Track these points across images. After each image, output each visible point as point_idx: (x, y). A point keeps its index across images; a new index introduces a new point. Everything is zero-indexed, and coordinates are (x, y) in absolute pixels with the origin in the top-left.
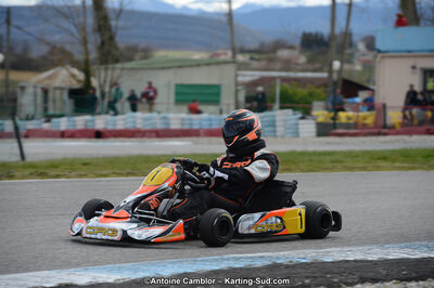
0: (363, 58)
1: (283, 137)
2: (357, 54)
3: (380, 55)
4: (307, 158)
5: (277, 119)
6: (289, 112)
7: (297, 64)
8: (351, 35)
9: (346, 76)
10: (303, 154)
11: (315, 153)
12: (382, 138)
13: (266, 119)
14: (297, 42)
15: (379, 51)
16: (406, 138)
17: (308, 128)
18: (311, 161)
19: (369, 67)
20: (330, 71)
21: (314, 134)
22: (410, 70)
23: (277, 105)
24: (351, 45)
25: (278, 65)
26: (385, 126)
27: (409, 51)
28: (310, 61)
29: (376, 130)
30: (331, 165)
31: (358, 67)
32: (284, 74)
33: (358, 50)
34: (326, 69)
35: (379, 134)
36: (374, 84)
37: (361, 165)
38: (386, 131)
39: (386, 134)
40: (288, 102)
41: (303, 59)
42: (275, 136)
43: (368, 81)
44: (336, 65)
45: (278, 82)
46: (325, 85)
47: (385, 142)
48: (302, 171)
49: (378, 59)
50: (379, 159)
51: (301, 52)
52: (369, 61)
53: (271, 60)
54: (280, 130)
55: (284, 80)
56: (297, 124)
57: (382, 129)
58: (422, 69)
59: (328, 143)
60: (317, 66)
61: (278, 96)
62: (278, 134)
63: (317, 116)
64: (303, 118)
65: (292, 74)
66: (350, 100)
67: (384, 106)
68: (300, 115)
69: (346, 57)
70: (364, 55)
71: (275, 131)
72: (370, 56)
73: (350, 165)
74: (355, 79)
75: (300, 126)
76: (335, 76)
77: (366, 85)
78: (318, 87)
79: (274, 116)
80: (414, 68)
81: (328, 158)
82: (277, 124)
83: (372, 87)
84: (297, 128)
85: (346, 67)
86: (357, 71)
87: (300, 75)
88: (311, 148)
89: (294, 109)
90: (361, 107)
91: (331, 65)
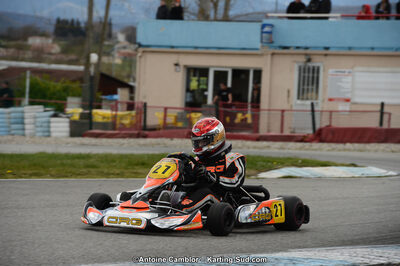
0: (123, 51)
1: (33, 136)
2: (117, 46)
3: (141, 49)
4: (59, 162)
5: (26, 115)
6: (40, 108)
7: (51, 54)
8: (110, 24)
9: (104, 70)
10: (54, 156)
11: (67, 156)
12: (142, 141)
13: (13, 115)
14: (51, 29)
15: (140, 45)
16: (167, 141)
17: (60, 127)
18: (63, 165)
19: (130, 61)
20: (88, 64)
21: (67, 134)
22: (173, 67)
23: (26, 100)
24: (110, 36)
25: (29, 54)
26: (145, 128)
27: (173, 47)
28: (64, 51)
29: (136, 132)
30: (85, 170)
31: (118, 61)
32: (35, 65)
33: (118, 42)
34: (83, 61)
35: (138, 136)
36: (134, 80)
37: (118, 171)
38: (147, 132)
39: (145, 137)
40: (39, 97)
41: (56, 49)
42: (24, 135)
43: (129, 76)
44: (94, 57)
45: (28, 73)
46: (81, 80)
47: (145, 145)
48: (52, 176)
49: (139, 54)
50: (137, 165)
51: (54, 41)
52: (130, 55)
53: (20, 48)
54: (29, 128)
55: (34, 71)
56: (49, 122)
57: (142, 130)
58: (185, 66)
59: (83, 145)
60: (73, 57)
61: (27, 90)
62: (27, 132)
63: (72, 114)
64: (55, 116)
65: (44, 66)
66: (108, 97)
67: (145, 105)
68: (52, 113)
69: (104, 49)
70: (125, 48)
71: (24, 129)
72: (130, 49)
73: (106, 171)
74: (114, 74)
75: (52, 125)
76: (92, 70)
77: (126, 80)
78: (74, 81)
79: (23, 112)
80: (176, 65)
81: (82, 162)
82: (26, 121)
83: (132, 84)
84: (49, 127)
85: (105, 59)
86: (116, 65)
87: (54, 66)
88: (63, 150)
89: (45, 105)
90: (119, 106)
91: (88, 58)
